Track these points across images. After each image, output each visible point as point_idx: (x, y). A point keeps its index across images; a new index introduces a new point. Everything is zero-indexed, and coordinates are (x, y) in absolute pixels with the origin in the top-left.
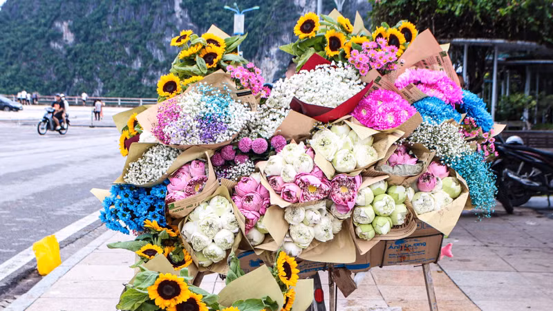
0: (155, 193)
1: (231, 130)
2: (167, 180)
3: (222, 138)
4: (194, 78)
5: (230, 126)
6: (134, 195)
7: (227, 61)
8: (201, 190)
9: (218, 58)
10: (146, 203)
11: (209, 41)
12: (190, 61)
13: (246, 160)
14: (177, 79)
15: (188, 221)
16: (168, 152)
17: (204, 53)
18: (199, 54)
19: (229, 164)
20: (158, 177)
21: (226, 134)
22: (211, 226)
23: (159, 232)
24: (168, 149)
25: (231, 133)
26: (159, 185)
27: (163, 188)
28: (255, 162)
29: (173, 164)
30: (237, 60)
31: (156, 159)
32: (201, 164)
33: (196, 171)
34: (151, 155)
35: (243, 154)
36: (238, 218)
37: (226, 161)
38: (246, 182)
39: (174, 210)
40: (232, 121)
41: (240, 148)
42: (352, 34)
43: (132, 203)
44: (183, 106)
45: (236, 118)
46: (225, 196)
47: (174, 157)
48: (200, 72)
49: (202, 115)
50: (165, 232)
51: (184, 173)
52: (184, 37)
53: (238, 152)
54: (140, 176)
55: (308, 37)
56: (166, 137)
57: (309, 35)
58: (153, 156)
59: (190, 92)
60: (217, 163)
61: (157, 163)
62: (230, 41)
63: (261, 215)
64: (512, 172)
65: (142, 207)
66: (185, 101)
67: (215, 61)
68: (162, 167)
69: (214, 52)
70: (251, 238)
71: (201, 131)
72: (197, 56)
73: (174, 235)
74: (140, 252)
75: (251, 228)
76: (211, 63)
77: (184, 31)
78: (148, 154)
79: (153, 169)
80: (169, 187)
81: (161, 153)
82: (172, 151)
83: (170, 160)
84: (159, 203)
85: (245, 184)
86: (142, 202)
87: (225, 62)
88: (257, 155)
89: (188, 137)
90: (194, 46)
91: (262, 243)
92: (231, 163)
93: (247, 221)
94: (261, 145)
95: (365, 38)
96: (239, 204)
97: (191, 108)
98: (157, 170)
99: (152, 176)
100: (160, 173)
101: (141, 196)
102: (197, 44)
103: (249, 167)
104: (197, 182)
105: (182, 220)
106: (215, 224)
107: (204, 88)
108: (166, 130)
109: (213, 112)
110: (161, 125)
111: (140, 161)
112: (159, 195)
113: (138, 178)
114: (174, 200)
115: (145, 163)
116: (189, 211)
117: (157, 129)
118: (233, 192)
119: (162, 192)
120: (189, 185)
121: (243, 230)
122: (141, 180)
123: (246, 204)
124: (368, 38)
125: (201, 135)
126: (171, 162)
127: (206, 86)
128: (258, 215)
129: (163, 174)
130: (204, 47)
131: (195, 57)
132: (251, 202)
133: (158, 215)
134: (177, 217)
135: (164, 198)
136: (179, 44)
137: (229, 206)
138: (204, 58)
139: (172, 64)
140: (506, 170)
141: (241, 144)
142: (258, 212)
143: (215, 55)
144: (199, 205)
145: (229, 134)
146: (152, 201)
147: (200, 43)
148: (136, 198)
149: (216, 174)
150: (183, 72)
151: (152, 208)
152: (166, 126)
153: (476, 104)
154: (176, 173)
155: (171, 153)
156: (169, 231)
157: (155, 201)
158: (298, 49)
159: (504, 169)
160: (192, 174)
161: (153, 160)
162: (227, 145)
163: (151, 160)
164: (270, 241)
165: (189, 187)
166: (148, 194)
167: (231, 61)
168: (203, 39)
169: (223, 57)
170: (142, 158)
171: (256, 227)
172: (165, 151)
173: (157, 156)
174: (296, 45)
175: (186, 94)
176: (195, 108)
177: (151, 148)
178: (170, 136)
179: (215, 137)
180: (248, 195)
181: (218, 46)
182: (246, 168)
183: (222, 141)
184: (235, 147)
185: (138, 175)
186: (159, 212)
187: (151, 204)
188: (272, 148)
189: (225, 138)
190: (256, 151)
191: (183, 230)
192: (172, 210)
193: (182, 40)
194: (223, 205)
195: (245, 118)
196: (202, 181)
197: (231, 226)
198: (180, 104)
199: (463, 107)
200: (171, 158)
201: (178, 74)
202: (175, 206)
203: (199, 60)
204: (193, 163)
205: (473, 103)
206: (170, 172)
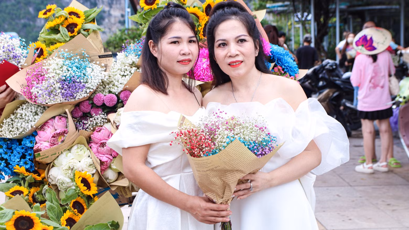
0: (26, 144)
1: (89, 88)
2: (36, 132)
3: (81, 95)
4: (58, 45)
5: (87, 85)
6: (8, 146)
7: (86, 29)
8: (63, 141)
9: (78, 27)
10: (19, 153)
11: (71, 13)
12: (55, 30)
13: (100, 112)
14: (43, 46)
15: (53, 166)
16: (36, 109)
17: (66, 23)
18: (62, 25)
19: (86, 116)
20: (28, 129)
21: (84, 92)
22: (72, 169)
23: (27, 176)
24: (36, 106)
25: (88, 91)
26: (29, 136)
27: (32, 139)
28: (108, 113)
29: (40, 119)
30: (95, 28)
31: (26, 115)
32: (63, 119)
33: (58, 125)
34: (21, 112)
35: (98, 107)
36: (95, 161)
37: (84, 113)
38: (100, 131)
39: (40, 158)
40: (89, 81)
41: (95, 102)
42: (187, 5)
43: (6, 153)
44: (48, 69)
45: (93, 78)
46: (84, 144)
47: (42, 113)
48: (63, 39)
49: (64, 78)
50: (31, 176)
51: (49, 127)
52: (50, 10)
53: (94, 106)
54: (13, 130)
55: (151, 8)
56: (33, 97)
57: (152, 6)
58: (23, 112)
59: (54, 57)
60: (76, 115)
61: (27, 118)
62: (89, 13)
63: (113, 158)
64: (349, 102)
65: (15, 156)
66: (50, 65)
67: (76, 30)
68: (31, 121)
69: (75, 22)
70: (107, 177)
71: (63, 91)
72: (61, 27)
73: (39, 178)
74: (8, 193)
75: (106, 169)
76: (72, 32)
77: (49, 5)
78: (19, 111)
79: (23, 123)
80: (37, 138)
81: (29, 109)
82: (40, 108)
83: (38, 115)
84: (29, 152)
85: (99, 133)
86: (15, 152)
87: (84, 30)
88: (108, 107)
89: (52, 96)
90: (58, 18)
91: (116, 180)
92: (89, 115)
93: (102, 163)
94: (111, 100)
95: (196, 8)
96: (95, 150)
97: (55, 71)
98: (27, 124)
99: (23, 129)
100: (30, 127)
101: (14, 146)
102: (61, 16)
103: (103, 118)
104: (59, 134)
105: (48, 166)
106: (75, 168)
107: (65, 55)
108: (34, 90)
109: (73, 74)
110: (30, 86)
111: (12, 117)
112: (29, 145)
113: (11, 131)
114: (40, 150)
115: (16, 118)
116: (54, 158)
117: (25, 90)
118: (89, 140)
119: (31, 142)
120: (53, 137)
121: (99, 170)
122: (13, 133)
123: (101, 149)
124: (199, 8)
125: (63, 94)
126: (39, 117)
127: (67, 52)
128: (111, 158)
129: (32, 127)
130: (66, 19)
131: (59, 27)
132: (105, 147)
133: (29, 162)
134: (43, 163)
135: (33, 147)
136: (45, 16)
137: (88, 152)
138: (67, 27)
139: (40, 33)
140: (344, 100)
141: (95, 99)
142: (111, 155)
143: (75, 25)
144: (62, 153)
145: (86, 91)
146: (23, 151)
147: (63, 15)
148: (9, 148)
149: (76, 125)
150: (50, 40)
151: (23, 157)
152: (34, 88)
153: (284, 55)
154: (42, 127)
155: (39, 110)
156: (36, 176)
157: (26, 150)
158: (144, 18)
159: (342, 100)
160: (56, 128)
161: (23, 115)
162: (84, 101)
163: (21, 116)
164: (123, 178)
165: (53, 139)
166: (20, 144)
167: (89, 29)
168: (65, 12)
169: (82, 26)
170: (13, 114)
171: (110, 167)
172: (33, 108)
173: (26, 112)
174: (142, 15)
175: (51, 58)
176: (58, 72)
177: (22, 106)
178: (37, 95)
179: (75, 95)
180: (102, 142)
181: (79, 17)
182: (100, 119)
183: (81, 97)
184: (91, 102)
185: (11, 129)
186: (29, 159)
187: (23, 153)
188: (120, 101)
189: (83, 95)
190: (107, 104)
191: (50, 174)
192: (39, 158)
193: (48, 13)
194: (82, 151)
195: (100, 78)
196: (64, 133)
197: (89, 168)
198: (45, 68)
199: (273, 58)
200: (39, 113)
201: (45, 41)
202: (41, 155)
203: (63, 29)
204: (57, 118)
205: (281, 54)
206: (37, 125)
